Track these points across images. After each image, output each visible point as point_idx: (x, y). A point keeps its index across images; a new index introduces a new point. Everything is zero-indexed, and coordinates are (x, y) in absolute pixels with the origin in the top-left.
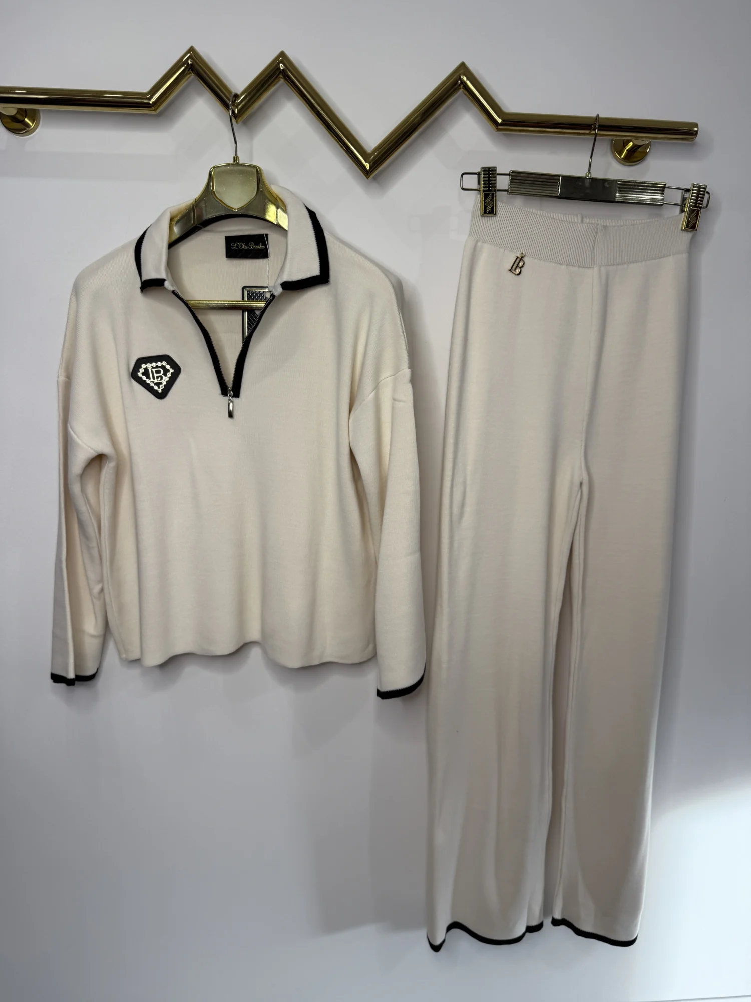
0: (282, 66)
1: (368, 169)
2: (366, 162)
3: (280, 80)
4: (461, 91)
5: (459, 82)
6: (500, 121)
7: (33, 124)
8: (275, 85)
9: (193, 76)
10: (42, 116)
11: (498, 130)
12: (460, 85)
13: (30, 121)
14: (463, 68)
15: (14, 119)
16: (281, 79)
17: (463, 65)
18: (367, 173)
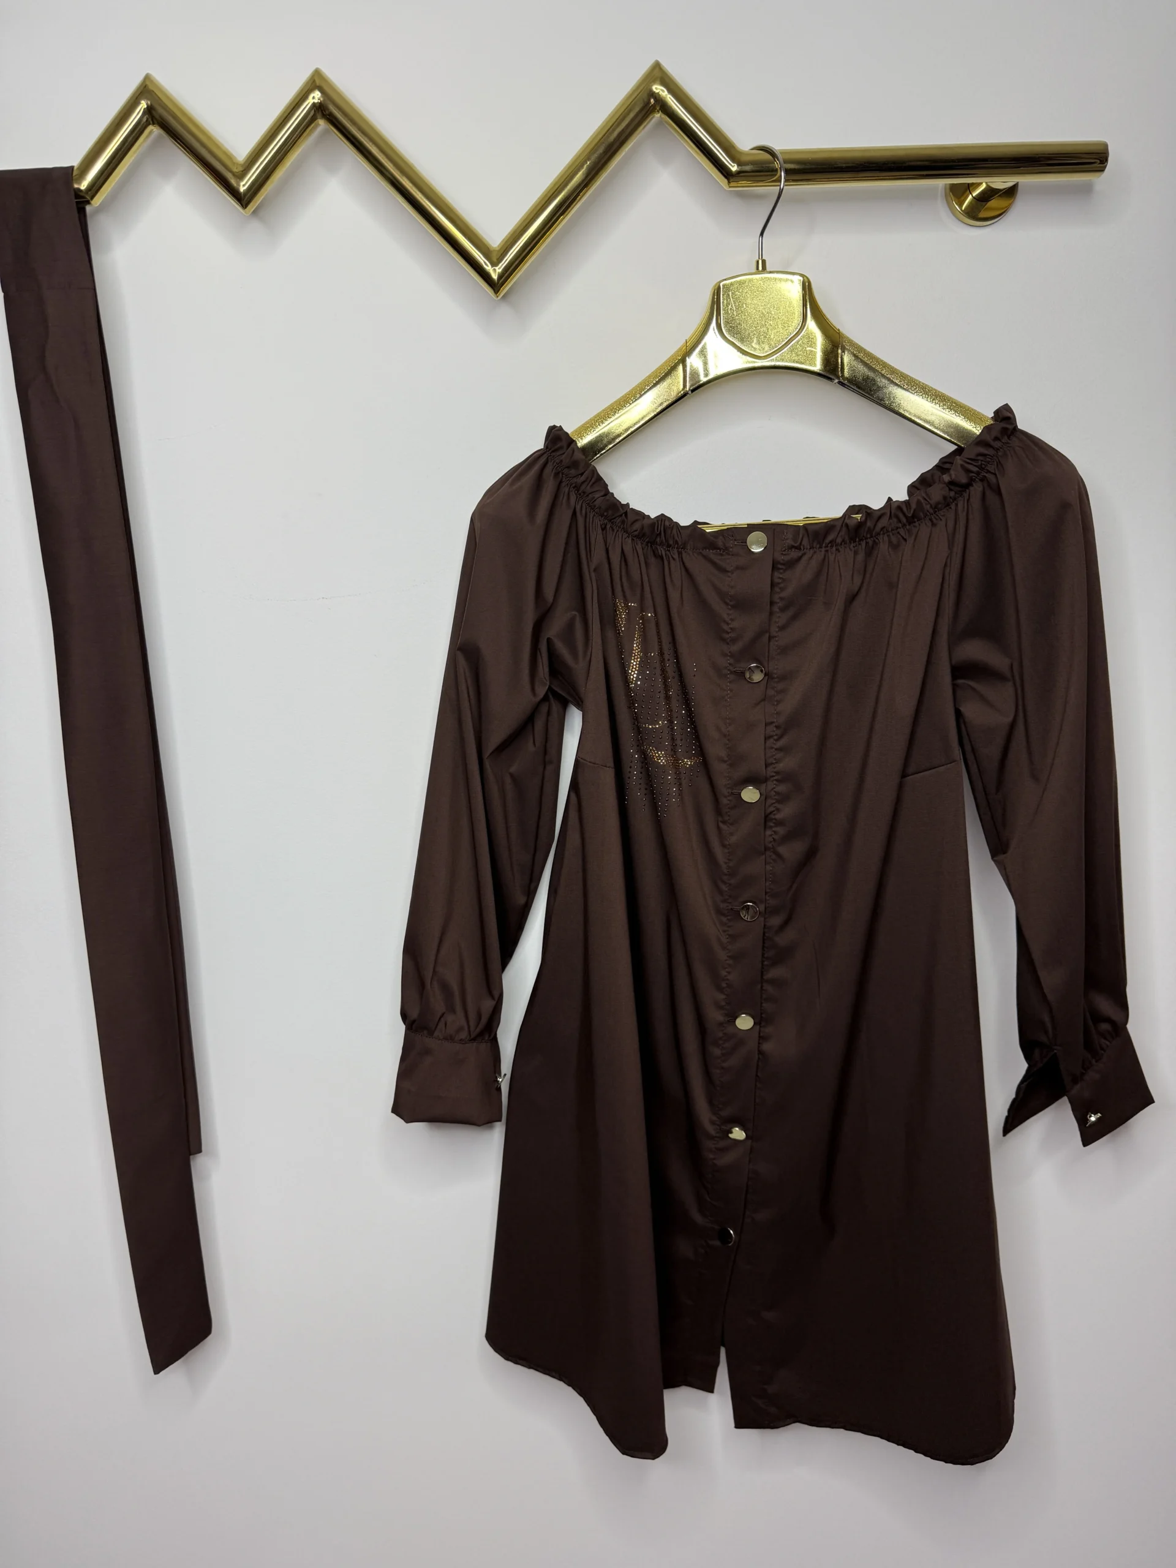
0: (317, 98)
2: (491, 262)
3: (318, 125)
4: (658, 116)
5: (652, 101)
6: (734, 168)
8: (309, 135)
9: (154, 131)
11: (733, 185)
12: (654, 106)
14: (658, 73)
16: (322, 123)
17: (657, 66)
18: (495, 286)
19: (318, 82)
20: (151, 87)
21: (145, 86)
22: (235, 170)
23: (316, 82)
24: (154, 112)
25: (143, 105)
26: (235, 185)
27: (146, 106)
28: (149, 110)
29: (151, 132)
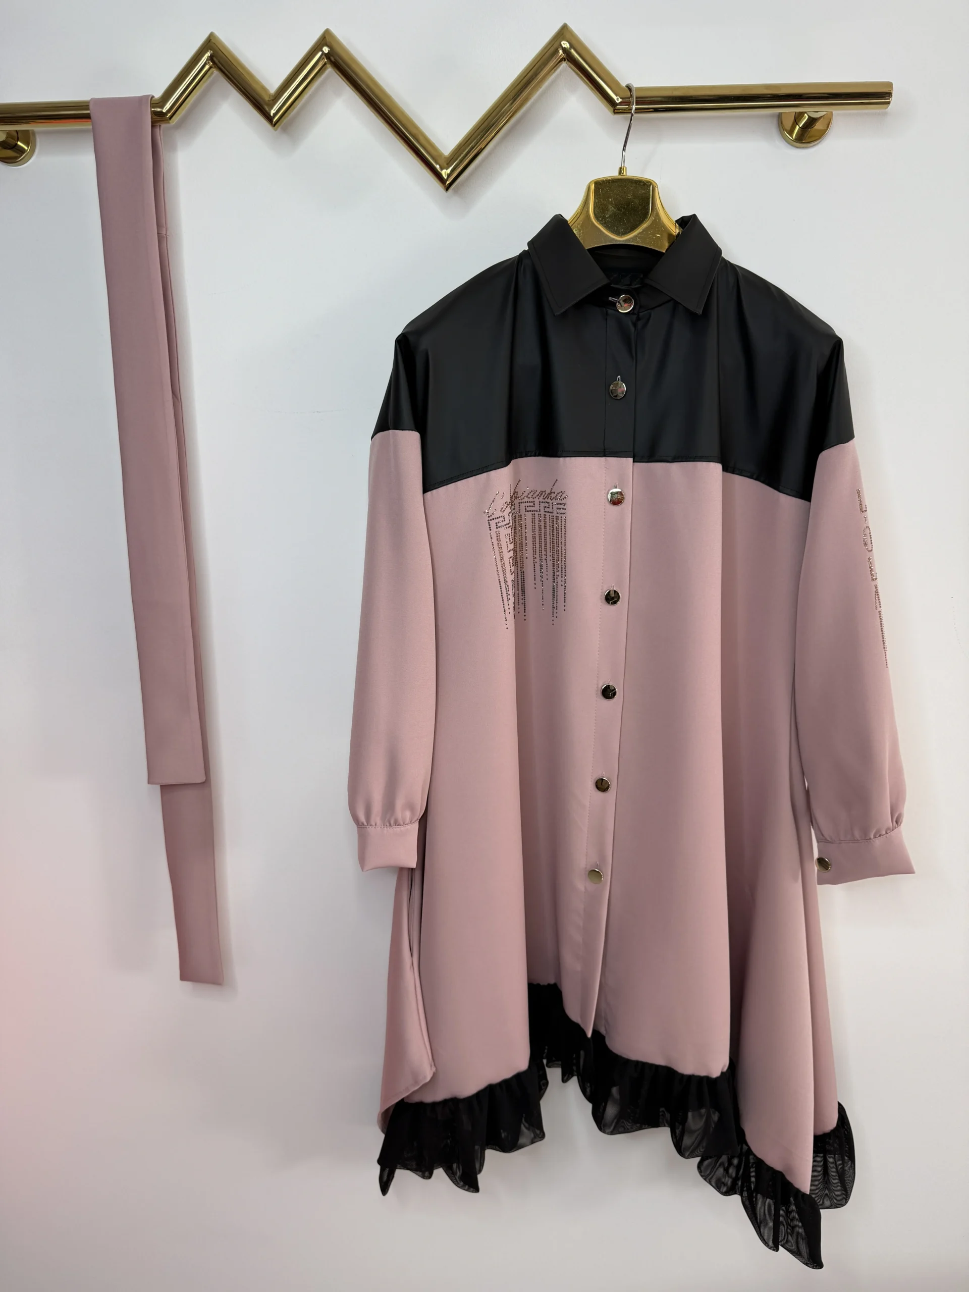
0: (326, 50)
1: (446, 178)
2: (442, 169)
3: (327, 68)
4: (564, 65)
5: (561, 51)
6: (618, 100)
8: (321, 75)
9: (214, 72)
10: (38, 138)
11: (616, 112)
12: (562, 57)
13: (25, 145)
14: (564, 32)
15: (4, 145)
16: (330, 67)
17: (565, 28)
18: (446, 185)
19: (327, 37)
20: (213, 41)
21: (210, 41)
22: (267, 98)
23: (326, 39)
24: (215, 59)
25: (208, 54)
26: (267, 109)
27: (209, 55)
28: (211, 58)
29: (212, 73)
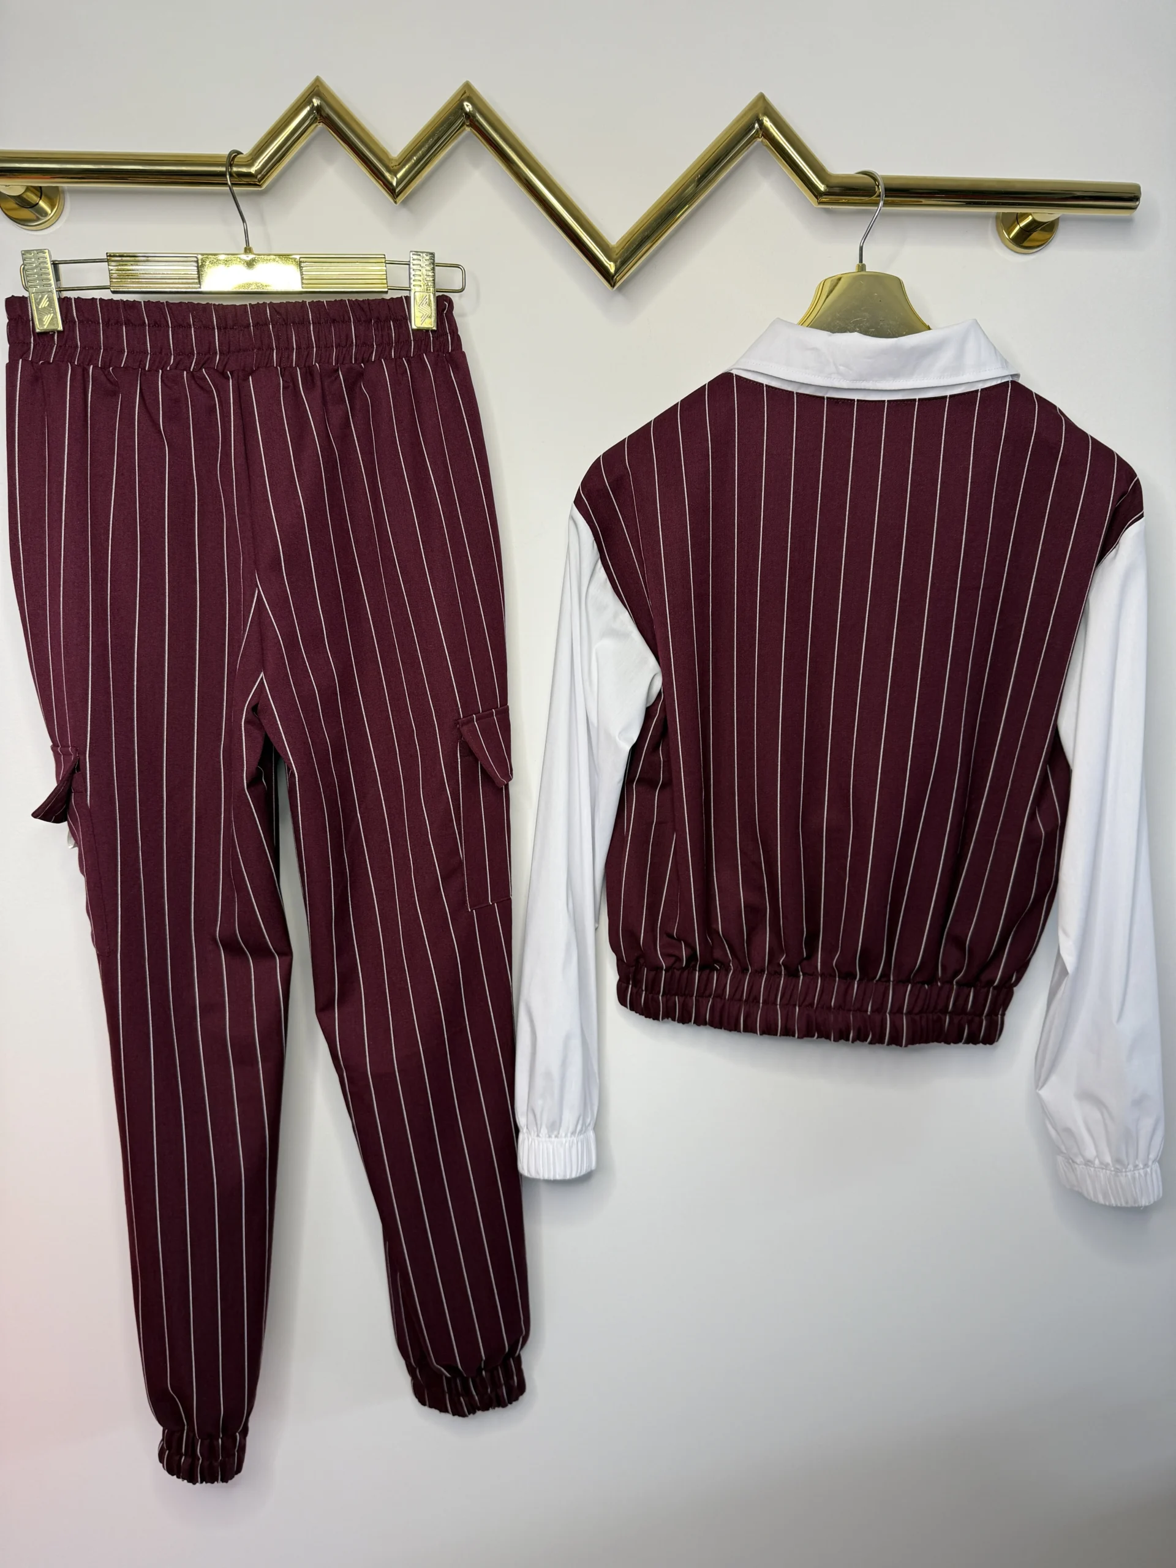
0: (468, 107)
1: (612, 270)
2: (610, 259)
3: (464, 130)
4: (759, 140)
5: (757, 125)
6: (822, 189)
7: (52, 211)
8: (453, 139)
9: (321, 126)
10: (68, 197)
11: (820, 203)
12: (755, 133)
13: (49, 207)
14: (761, 103)
15: (22, 202)
16: (468, 129)
17: (762, 97)
18: (611, 278)
20: (320, 86)
21: (316, 87)
23: (467, 93)
24: (321, 111)
25: (313, 102)
26: (387, 177)
27: (316, 105)
28: (318, 109)
29: (316, 129)
